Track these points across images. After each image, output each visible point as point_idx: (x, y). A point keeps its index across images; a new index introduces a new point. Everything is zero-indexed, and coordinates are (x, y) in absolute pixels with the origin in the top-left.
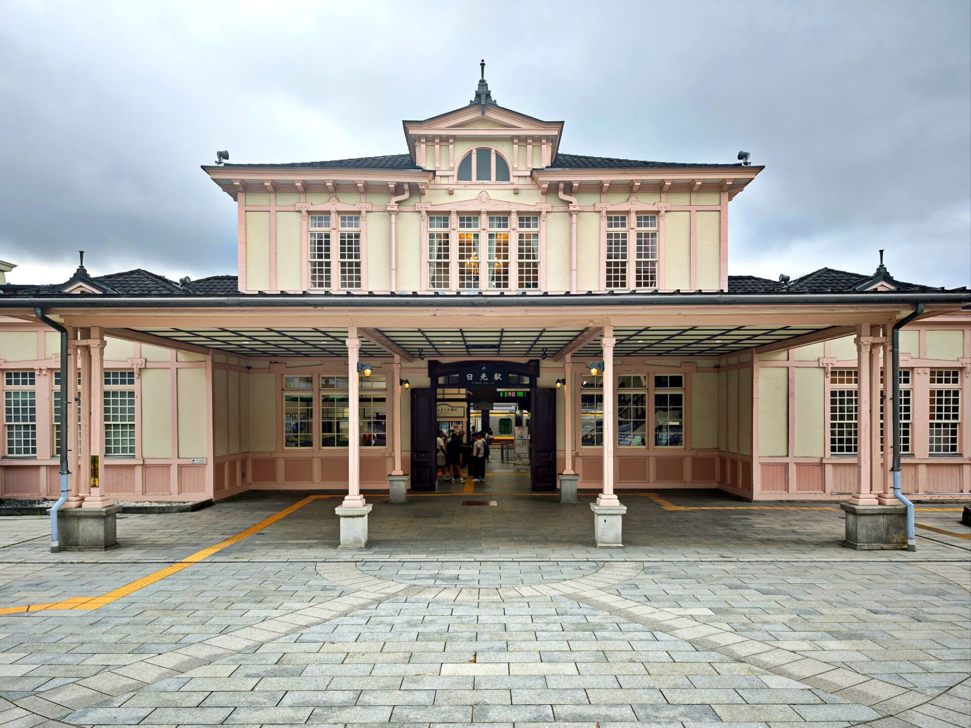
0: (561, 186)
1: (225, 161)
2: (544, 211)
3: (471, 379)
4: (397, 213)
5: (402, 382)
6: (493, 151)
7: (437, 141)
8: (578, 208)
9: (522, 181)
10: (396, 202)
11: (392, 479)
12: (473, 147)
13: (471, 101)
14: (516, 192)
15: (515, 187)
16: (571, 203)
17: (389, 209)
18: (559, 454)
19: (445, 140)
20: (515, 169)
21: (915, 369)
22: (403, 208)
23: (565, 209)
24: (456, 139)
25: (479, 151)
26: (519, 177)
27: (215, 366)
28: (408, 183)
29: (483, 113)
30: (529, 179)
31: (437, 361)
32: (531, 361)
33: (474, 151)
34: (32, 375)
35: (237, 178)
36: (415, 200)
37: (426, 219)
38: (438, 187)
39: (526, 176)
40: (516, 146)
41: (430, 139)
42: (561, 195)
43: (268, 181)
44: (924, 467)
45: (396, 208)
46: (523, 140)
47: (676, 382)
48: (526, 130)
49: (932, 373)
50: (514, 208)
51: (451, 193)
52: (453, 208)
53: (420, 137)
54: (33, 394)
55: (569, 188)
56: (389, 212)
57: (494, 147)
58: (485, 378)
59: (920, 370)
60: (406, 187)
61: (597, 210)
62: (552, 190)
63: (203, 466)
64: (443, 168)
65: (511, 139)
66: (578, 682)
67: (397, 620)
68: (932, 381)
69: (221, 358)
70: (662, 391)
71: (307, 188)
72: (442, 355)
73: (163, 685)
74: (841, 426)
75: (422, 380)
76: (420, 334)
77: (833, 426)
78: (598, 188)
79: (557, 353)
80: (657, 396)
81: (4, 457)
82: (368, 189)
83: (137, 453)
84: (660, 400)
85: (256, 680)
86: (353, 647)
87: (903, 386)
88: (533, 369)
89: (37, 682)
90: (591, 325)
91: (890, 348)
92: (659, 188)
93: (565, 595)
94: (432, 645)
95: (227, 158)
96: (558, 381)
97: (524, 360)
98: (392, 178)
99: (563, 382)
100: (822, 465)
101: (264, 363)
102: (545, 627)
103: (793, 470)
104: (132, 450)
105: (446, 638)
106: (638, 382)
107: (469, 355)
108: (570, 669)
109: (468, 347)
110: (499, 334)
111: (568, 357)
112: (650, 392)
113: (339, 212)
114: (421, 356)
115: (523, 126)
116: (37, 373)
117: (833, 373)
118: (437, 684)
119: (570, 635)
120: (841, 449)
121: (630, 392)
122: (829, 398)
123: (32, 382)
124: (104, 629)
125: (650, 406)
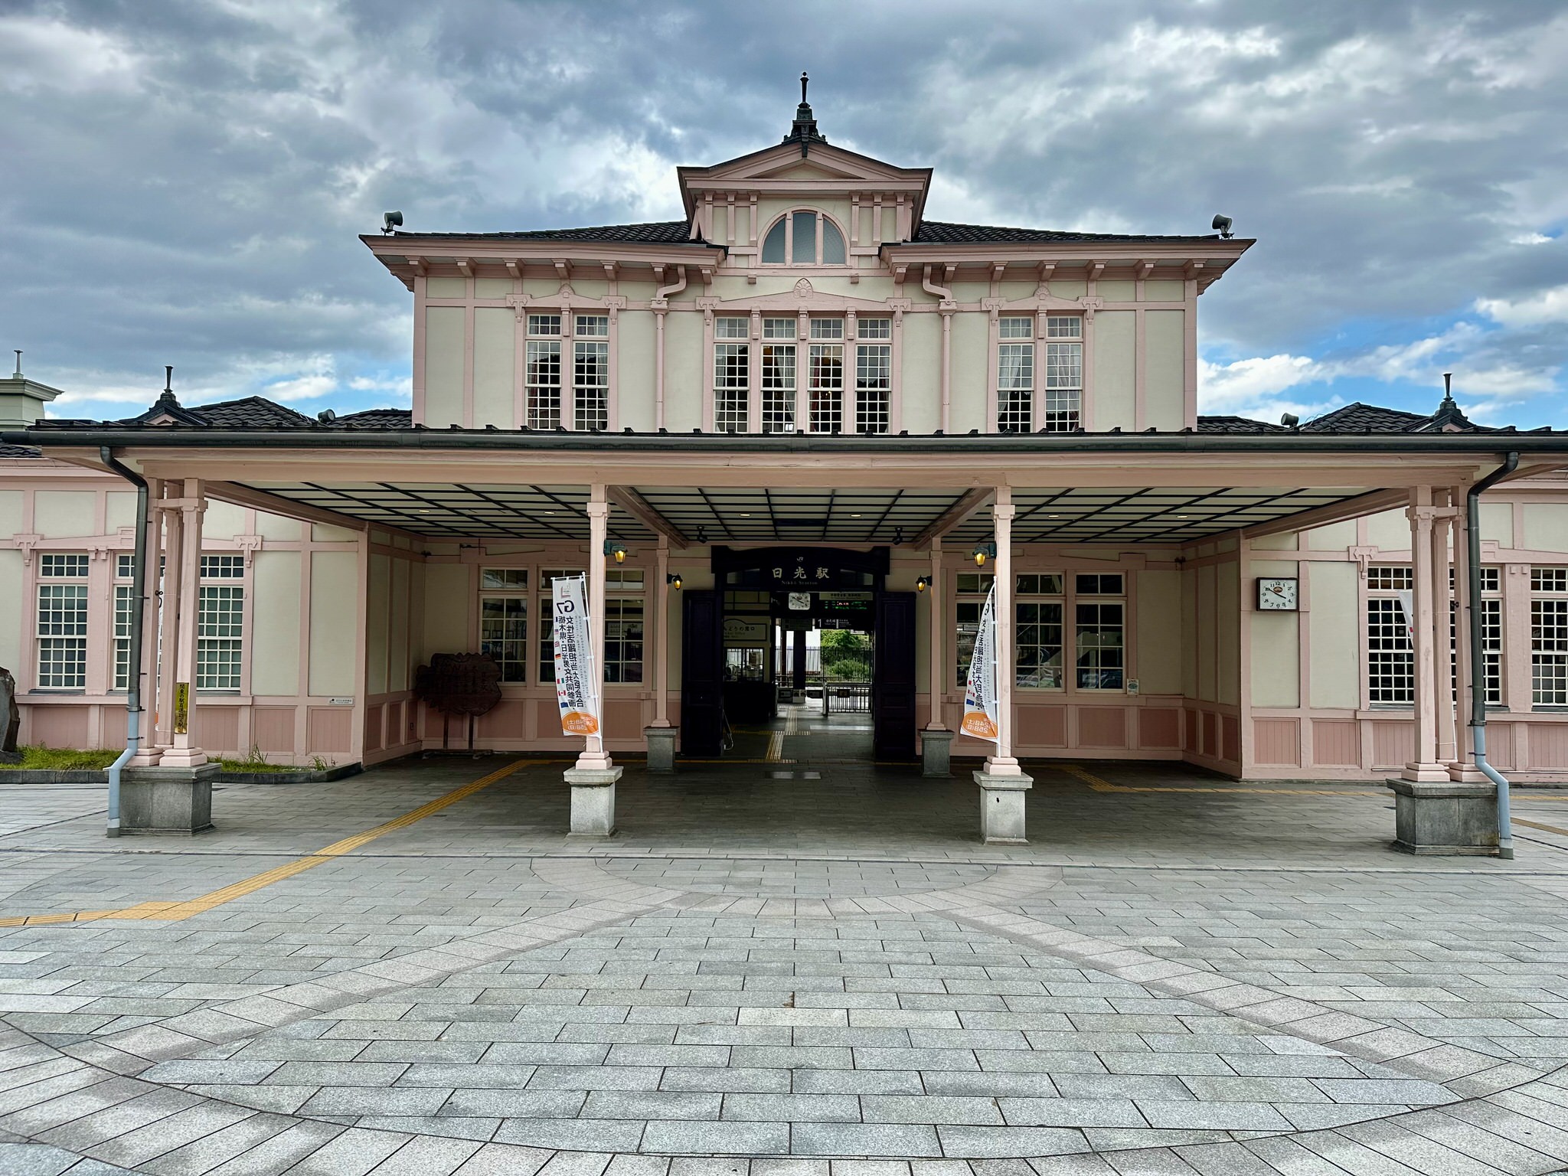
0: (928, 270)
1: (396, 228)
2: (899, 311)
3: (780, 576)
4: (666, 313)
5: (670, 579)
6: (819, 216)
7: (731, 199)
8: (953, 306)
9: (865, 263)
10: (665, 296)
11: (651, 732)
12: (788, 209)
13: (786, 137)
14: (855, 281)
15: (853, 272)
16: (943, 297)
17: (654, 305)
18: (920, 700)
19: (742, 197)
20: (853, 244)
21: (1507, 567)
22: (674, 305)
23: (932, 307)
24: (761, 196)
25: (797, 215)
26: (859, 256)
27: (373, 548)
28: (685, 265)
29: (804, 156)
30: (875, 260)
31: (726, 547)
32: (875, 548)
33: (790, 216)
34: (84, 560)
35: (414, 254)
36: (696, 292)
37: (711, 323)
38: (731, 272)
39: (871, 256)
40: (855, 208)
41: (720, 196)
42: (927, 285)
43: (462, 259)
44: (1525, 728)
45: (664, 306)
46: (867, 197)
47: (1112, 584)
48: (874, 182)
49: (1535, 574)
50: (852, 307)
51: (752, 282)
52: (756, 306)
53: (703, 193)
54: (84, 590)
55: (940, 275)
56: (653, 310)
57: (821, 208)
58: (803, 575)
59: (1514, 569)
60: (681, 270)
61: (984, 309)
62: (913, 276)
63: (348, 710)
64: (739, 242)
65: (848, 196)
66: (961, 1038)
67: (664, 943)
68: (1535, 586)
69: (382, 537)
70: (1088, 600)
71: (525, 271)
72: (734, 538)
73: (296, 1028)
74: (1386, 657)
75: (702, 576)
76: (702, 500)
77: (1373, 657)
78: (987, 274)
79: (919, 537)
80: (1080, 609)
81: (34, 691)
82: (621, 274)
83: (243, 688)
84: (1086, 614)
85: (440, 1027)
86: (595, 983)
87: (1487, 595)
88: (880, 562)
89: (94, 1022)
90: (975, 484)
91: (1463, 525)
92: (1086, 273)
93: (936, 913)
94: (724, 981)
95: (400, 224)
96: (921, 580)
97: (865, 547)
98: (659, 259)
99: (929, 581)
100: (1356, 722)
101: (452, 547)
102: (904, 958)
103: (1308, 730)
104: (236, 682)
105: (746, 971)
106: (1048, 585)
107: (777, 536)
108: (949, 1019)
109: (777, 522)
110: (826, 500)
111: (936, 541)
112: (1070, 601)
113: (573, 310)
114: (703, 539)
115: (868, 176)
116: (92, 556)
117: (1373, 572)
118: (734, 1036)
119: (946, 971)
120: (1387, 695)
121: (1038, 599)
122: (1365, 612)
123: (84, 572)
124: (197, 949)
125: (1069, 622)
